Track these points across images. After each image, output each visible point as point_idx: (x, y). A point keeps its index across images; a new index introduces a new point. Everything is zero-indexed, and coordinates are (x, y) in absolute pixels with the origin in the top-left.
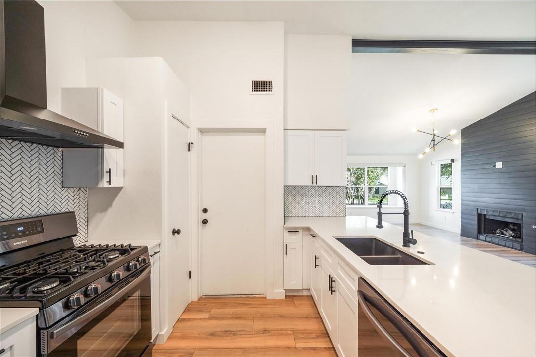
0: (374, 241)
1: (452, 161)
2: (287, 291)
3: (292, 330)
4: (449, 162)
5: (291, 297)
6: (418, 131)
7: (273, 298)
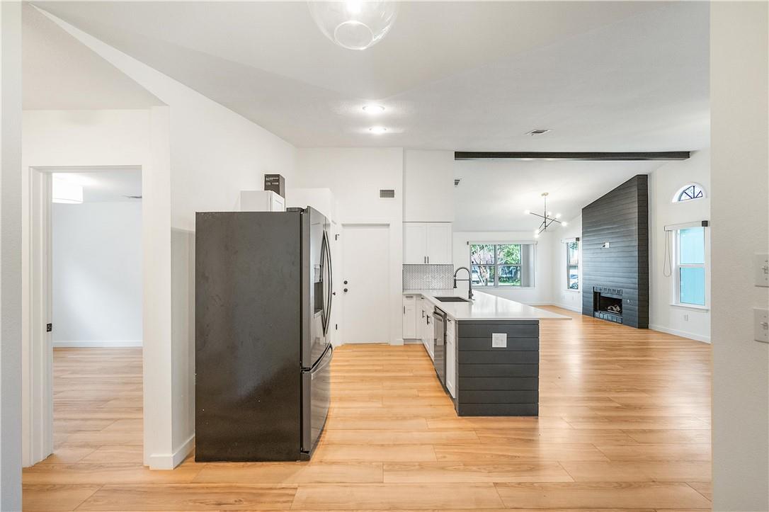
1: (578, 239)
2: (405, 340)
4: (575, 241)
5: (408, 345)
6: (531, 213)
7: (395, 345)
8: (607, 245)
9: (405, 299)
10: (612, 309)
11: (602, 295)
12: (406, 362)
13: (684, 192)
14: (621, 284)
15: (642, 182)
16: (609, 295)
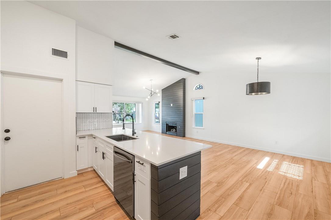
0: (123, 136)
1: (159, 102)
2: (78, 171)
3: (82, 186)
5: (81, 173)
6: (146, 88)
7: (69, 177)
8: (172, 105)
9: (78, 140)
10: (173, 131)
11: (169, 125)
12: (84, 195)
13: (197, 87)
14: (176, 120)
15: (183, 82)
16: (171, 125)
